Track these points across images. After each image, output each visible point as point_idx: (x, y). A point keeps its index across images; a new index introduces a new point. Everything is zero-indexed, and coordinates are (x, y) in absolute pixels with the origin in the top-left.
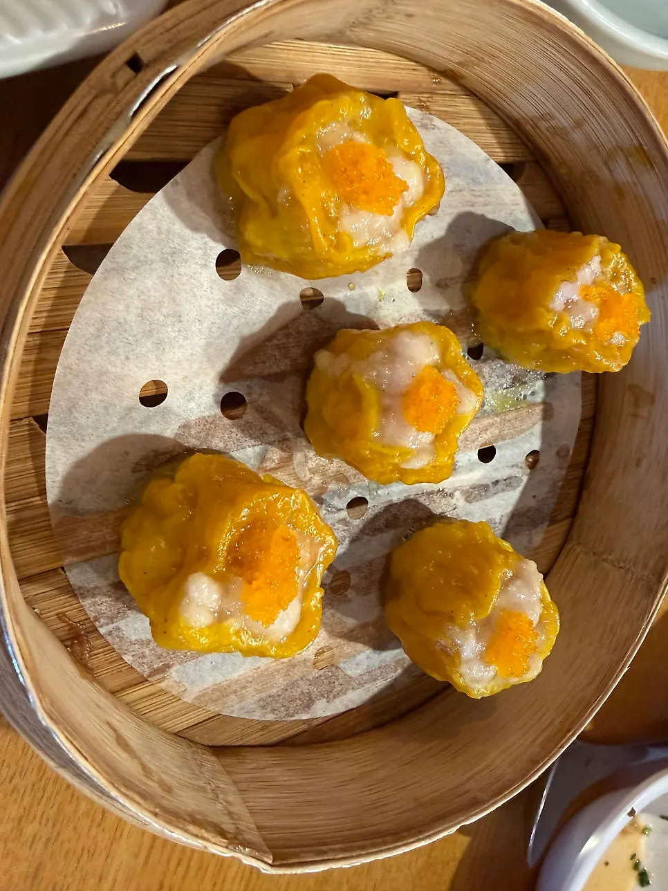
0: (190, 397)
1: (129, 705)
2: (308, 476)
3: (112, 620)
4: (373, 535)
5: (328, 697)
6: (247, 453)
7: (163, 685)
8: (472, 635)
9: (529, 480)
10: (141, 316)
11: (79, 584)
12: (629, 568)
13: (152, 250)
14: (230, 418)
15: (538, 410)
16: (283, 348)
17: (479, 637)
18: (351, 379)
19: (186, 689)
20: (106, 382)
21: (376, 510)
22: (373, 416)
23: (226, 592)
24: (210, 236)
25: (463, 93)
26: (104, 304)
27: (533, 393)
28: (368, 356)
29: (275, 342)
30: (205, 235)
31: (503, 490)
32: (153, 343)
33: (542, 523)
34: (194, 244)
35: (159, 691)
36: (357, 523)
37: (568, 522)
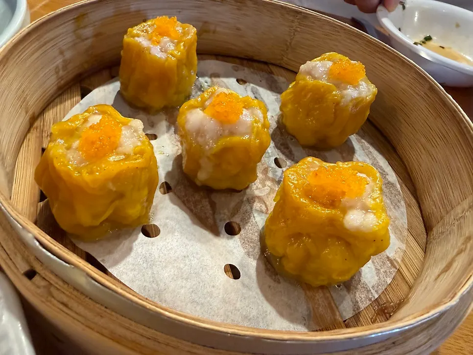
0: (230, 252)
1: (415, 279)
2: (267, 187)
3: (369, 291)
4: (294, 155)
5: (385, 174)
6: (259, 220)
7: (399, 261)
8: (345, 92)
9: (252, 83)
10: (187, 279)
11: (352, 312)
12: (294, 30)
13: (146, 274)
14: (240, 230)
15: (215, 80)
16: (196, 204)
17: (346, 89)
18: (215, 155)
19: (399, 248)
20: (229, 298)
21: (280, 154)
22: (236, 139)
23: (352, 207)
24: (135, 241)
25: (42, 117)
26: (182, 301)
27: (206, 82)
28: (201, 146)
29: (193, 207)
30: (134, 244)
31: (259, 95)
32: (202, 271)
33: (273, 77)
34: (139, 250)
35: (403, 262)
36: (288, 163)
37: (270, 66)
